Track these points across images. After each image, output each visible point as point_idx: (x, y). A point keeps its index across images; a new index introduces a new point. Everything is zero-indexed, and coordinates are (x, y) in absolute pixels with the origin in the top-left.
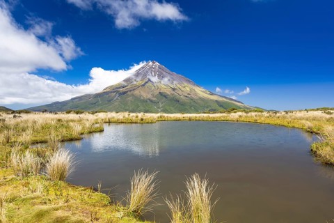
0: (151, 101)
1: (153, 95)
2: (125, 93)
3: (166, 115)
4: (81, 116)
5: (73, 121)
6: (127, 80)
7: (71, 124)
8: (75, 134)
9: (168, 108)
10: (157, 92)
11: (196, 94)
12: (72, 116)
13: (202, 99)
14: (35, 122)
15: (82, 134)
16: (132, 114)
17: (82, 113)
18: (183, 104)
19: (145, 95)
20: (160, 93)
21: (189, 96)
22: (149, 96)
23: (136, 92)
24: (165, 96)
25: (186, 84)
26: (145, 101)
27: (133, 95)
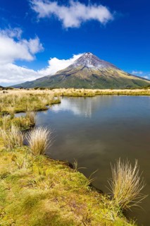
0: (87, 81)
1: (88, 76)
2: (69, 75)
4: (44, 91)
5: (39, 95)
6: (71, 66)
7: (40, 98)
8: (43, 107)
9: (98, 85)
10: (90, 74)
11: (118, 75)
12: (38, 91)
13: (121, 78)
14: (16, 97)
15: (48, 105)
16: (77, 90)
17: (44, 89)
18: (108, 82)
19: (83, 76)
20: (93, 75)
21: (113, 76)
22: (86, 77)
23: (77, 74)
24: (96, 77)
25: (111, 68)
26: (83, 80)
27: (75, 77)
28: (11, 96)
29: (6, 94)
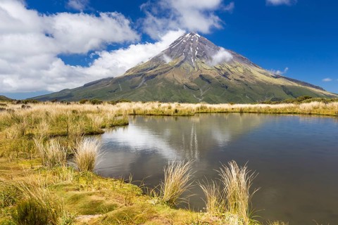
0: (189, 87)
1: (191, 79)
2: (153, 76)
3: (208, 106)
4: (99, 106)
5: (90, 112)
6: (157, 59)
7: (90, 116)
8: (95, 128)
9: (211, 96)
10: (196, 75)
11: (252, 77)
12: (88, 106)
13: (261, 84)
14: (47, 114)
15: (104, 127)
16: (163, 105)
17: (100, 103)
18: (233, 91)
19: (181, 79)
20: (201, 76)
21: (243, 80)
22: (186, 81)
23: (169, 76)
24: (209, 81)
25: (238, 63)
26: (180, 88)
27: (163, 79)
28: (38, 112)
29: (28, 111)
